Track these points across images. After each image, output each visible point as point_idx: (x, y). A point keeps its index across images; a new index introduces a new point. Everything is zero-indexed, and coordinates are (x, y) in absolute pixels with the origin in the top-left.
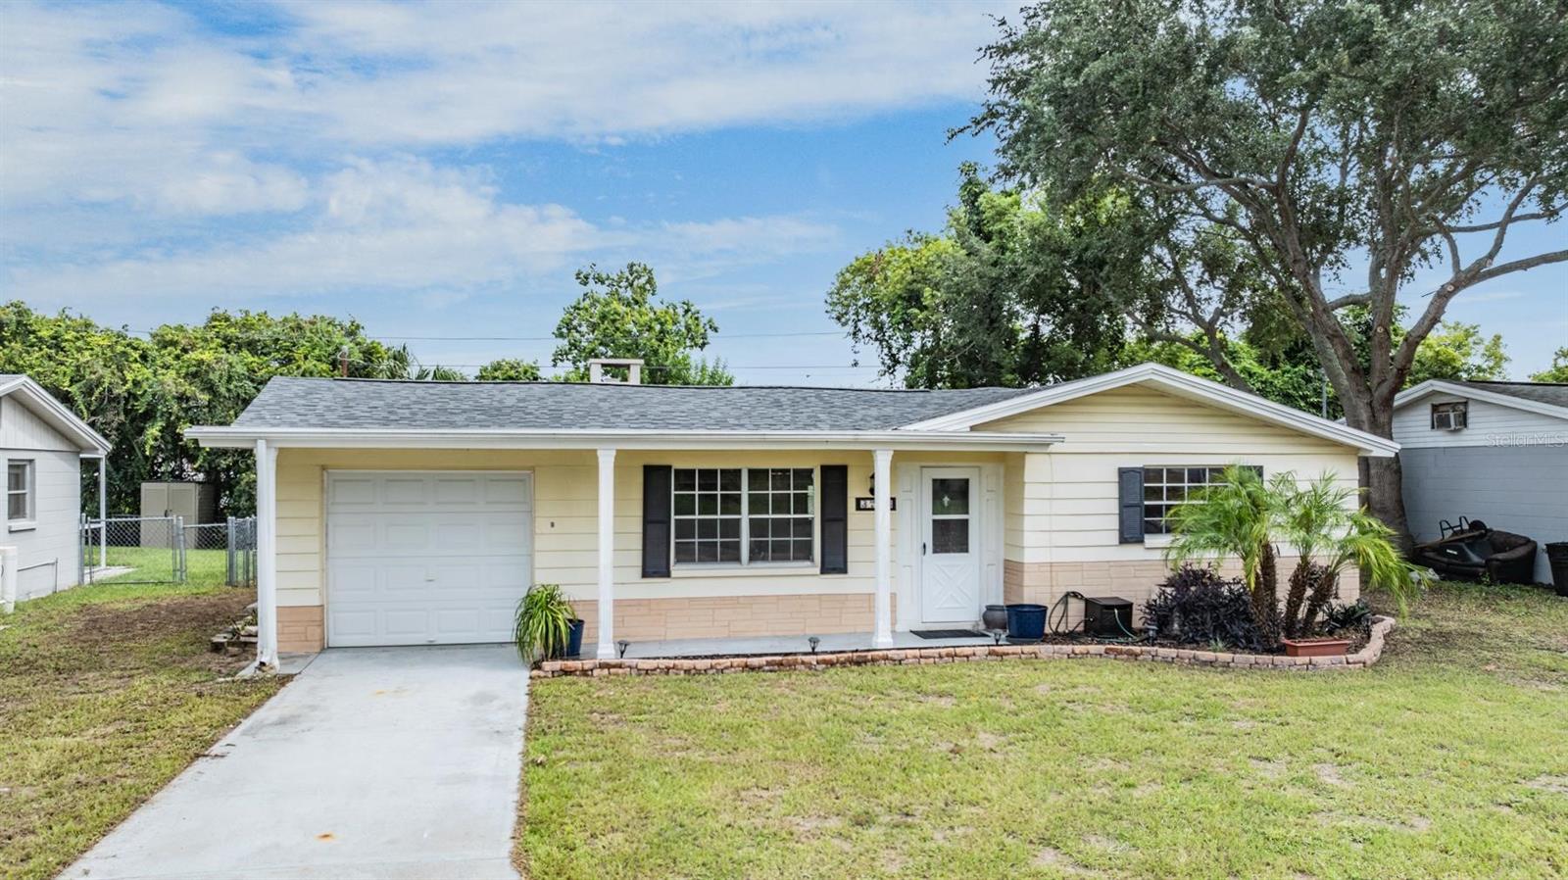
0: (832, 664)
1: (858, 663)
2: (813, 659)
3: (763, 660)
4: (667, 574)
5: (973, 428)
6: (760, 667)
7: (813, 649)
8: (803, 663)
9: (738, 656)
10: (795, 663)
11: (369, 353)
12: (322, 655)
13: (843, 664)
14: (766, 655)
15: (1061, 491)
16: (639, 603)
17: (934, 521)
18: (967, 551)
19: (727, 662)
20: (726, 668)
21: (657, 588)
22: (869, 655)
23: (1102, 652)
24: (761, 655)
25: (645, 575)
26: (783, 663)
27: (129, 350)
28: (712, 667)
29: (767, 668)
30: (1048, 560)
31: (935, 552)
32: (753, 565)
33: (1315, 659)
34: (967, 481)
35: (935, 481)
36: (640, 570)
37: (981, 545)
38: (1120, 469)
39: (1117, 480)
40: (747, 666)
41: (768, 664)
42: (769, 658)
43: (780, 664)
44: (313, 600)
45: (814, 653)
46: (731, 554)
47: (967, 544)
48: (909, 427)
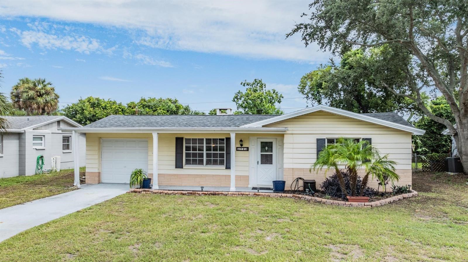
0: (206, 195)
1: (214, 195)
2: (201, 193)
3: (186, 192)
4: (182, 168)
5: (263, 126)
6: (185, 194)
7: (202, 190)
8: (198, 193)
9: (180, 191)
10: (195, 193)
11: (178, 108)
12: (99, 185)
13: (209, 195)
14: (188, 191)
15: (296, 146)
16: (174, 175)
17: (261, 154)
18: (272, 164)
19: (177, 192)
20: (176, 193)
21: (179, 171)
22: (217, 193)
23: (292, 196)
24: (186, 191)
25: (176, 167)
26: (192, 193)
27: (119, 109)
28: (172, 193)
29: (187, 194)
30: (292, 167)
31: (261, 164)
32: (207, 166)
33: (352, 203)
34: (272, 143)
35: (262, 143)
36: (175, 166)
37: (276, 162)
38: (317, 139)
39: (316, 142)
40: (182, 193)
41: (188, 193)
42: (188, 192)
43: (191, 193)
44: (96, 171)
45: (202, 191)
46: (201, 162)
47: (272, 162)
48: (242, 126)
